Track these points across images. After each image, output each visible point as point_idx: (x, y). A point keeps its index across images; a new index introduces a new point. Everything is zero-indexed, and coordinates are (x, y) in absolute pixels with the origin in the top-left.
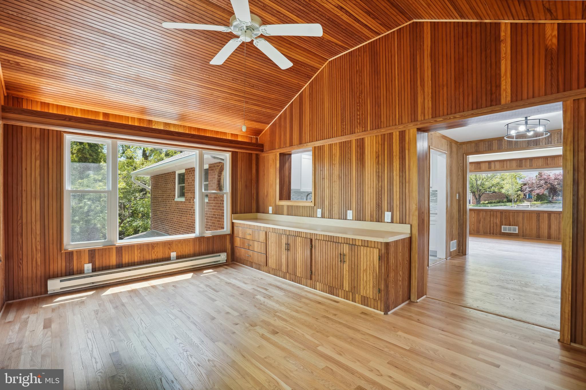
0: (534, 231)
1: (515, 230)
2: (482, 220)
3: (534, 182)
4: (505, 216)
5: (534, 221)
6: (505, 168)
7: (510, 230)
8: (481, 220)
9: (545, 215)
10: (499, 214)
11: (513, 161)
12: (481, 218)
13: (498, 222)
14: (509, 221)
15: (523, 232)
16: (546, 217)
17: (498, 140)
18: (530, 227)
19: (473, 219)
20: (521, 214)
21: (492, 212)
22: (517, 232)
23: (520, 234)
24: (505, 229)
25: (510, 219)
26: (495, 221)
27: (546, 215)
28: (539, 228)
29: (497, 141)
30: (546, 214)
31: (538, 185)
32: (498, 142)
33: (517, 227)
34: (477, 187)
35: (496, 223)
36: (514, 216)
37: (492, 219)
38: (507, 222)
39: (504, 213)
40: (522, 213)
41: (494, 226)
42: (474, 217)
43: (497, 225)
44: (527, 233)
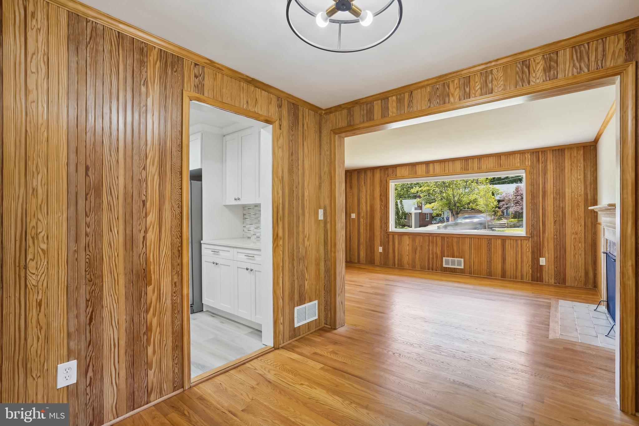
0: (484, 267)
1: (459, 264)
2: (419, 249)
3: (511, 198)
4: (447, 243)
5: (484, 251)
6: (447, 172)
7: (453, 263)
8: (417, 249)
9: (497, 242)
10: (439, 241)
11: (457, 161)
12: (417, 245)
13: (439, 253)
14: (452, 251)
15: (470, 267)
16: (500, 245)
17: (382, 100)
18: (479, 260)
19: (408, 247)
20: (467, 241)
21: (431, 237)
22: (462, 267)
23: (466, 271)
24: (448, 262)
25: (454, 247)
26: (434, 250)
27: (499, 242)
28: (490, 262)
29: (380, 101)
30: (500, 240)
31: (514, 201)
32: (382, 103)
33: (462, 260)
34: (454, 203)
35: (436, 254)
36: (458, 243)
37: (431, 248)
38: (450, 253)
39: (446, 238)
40: (468, 239)
41: (433, 258)
42: (408, 245)
43: (437, 257)
44: (475, 268)
